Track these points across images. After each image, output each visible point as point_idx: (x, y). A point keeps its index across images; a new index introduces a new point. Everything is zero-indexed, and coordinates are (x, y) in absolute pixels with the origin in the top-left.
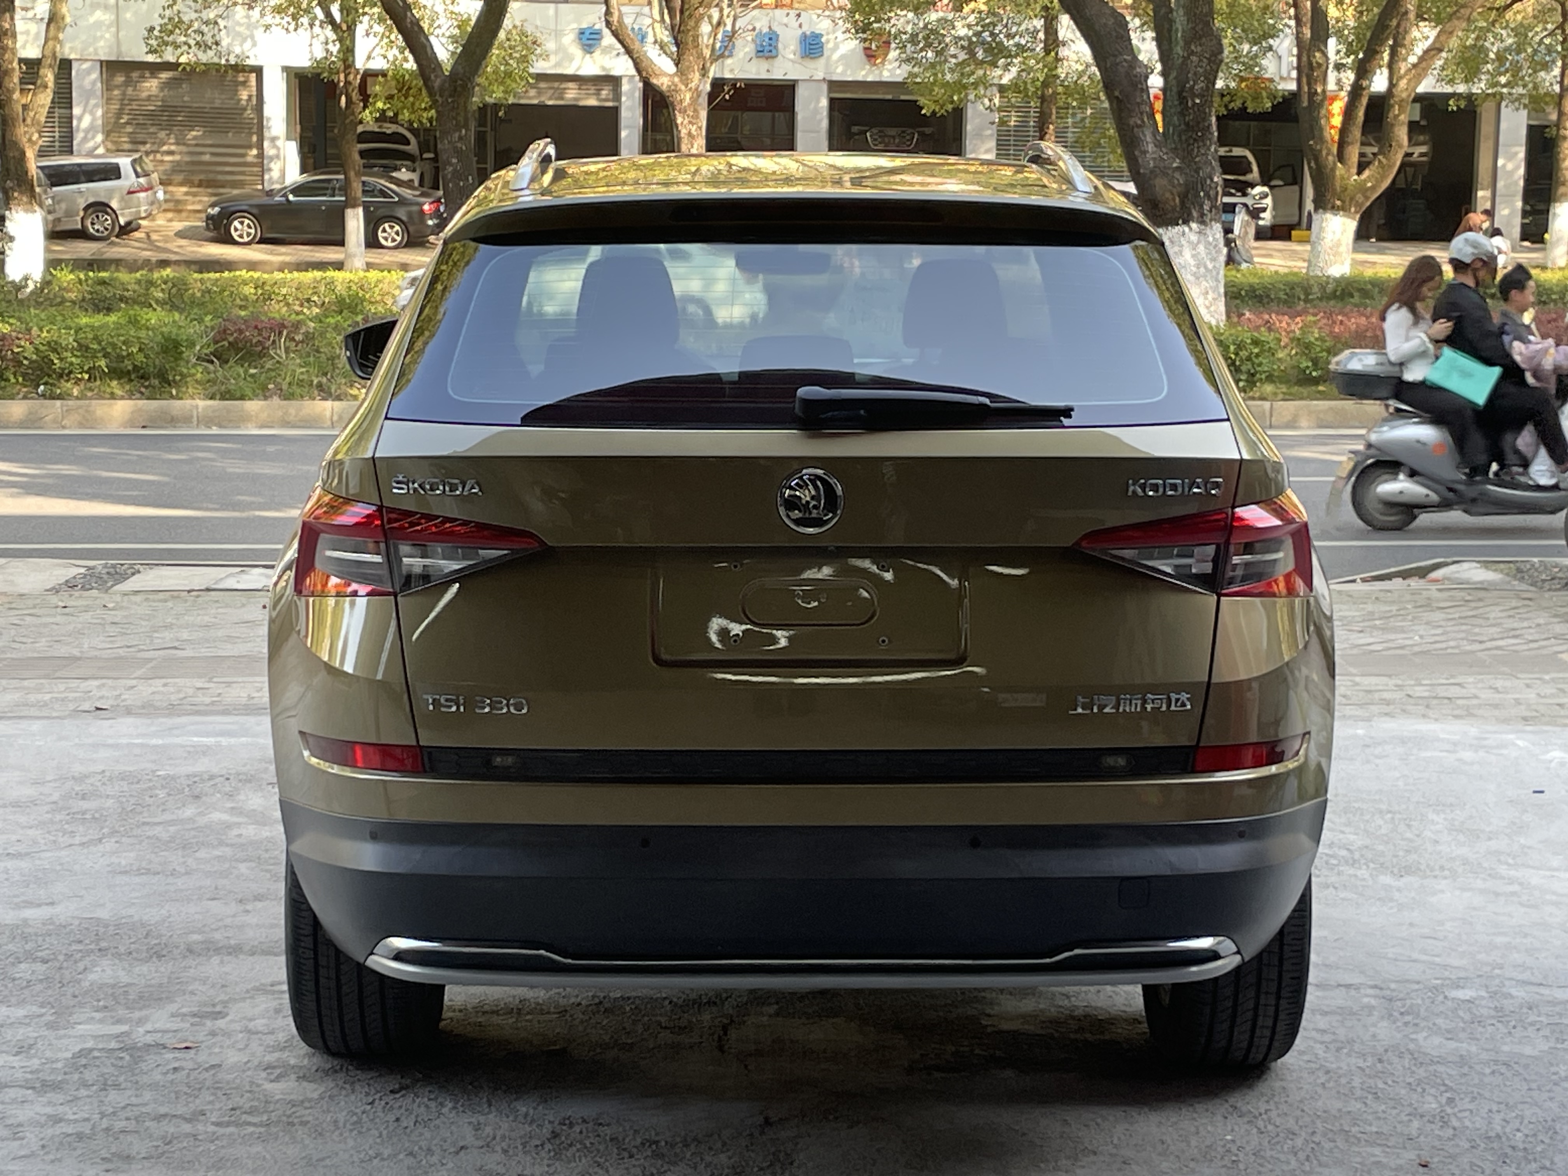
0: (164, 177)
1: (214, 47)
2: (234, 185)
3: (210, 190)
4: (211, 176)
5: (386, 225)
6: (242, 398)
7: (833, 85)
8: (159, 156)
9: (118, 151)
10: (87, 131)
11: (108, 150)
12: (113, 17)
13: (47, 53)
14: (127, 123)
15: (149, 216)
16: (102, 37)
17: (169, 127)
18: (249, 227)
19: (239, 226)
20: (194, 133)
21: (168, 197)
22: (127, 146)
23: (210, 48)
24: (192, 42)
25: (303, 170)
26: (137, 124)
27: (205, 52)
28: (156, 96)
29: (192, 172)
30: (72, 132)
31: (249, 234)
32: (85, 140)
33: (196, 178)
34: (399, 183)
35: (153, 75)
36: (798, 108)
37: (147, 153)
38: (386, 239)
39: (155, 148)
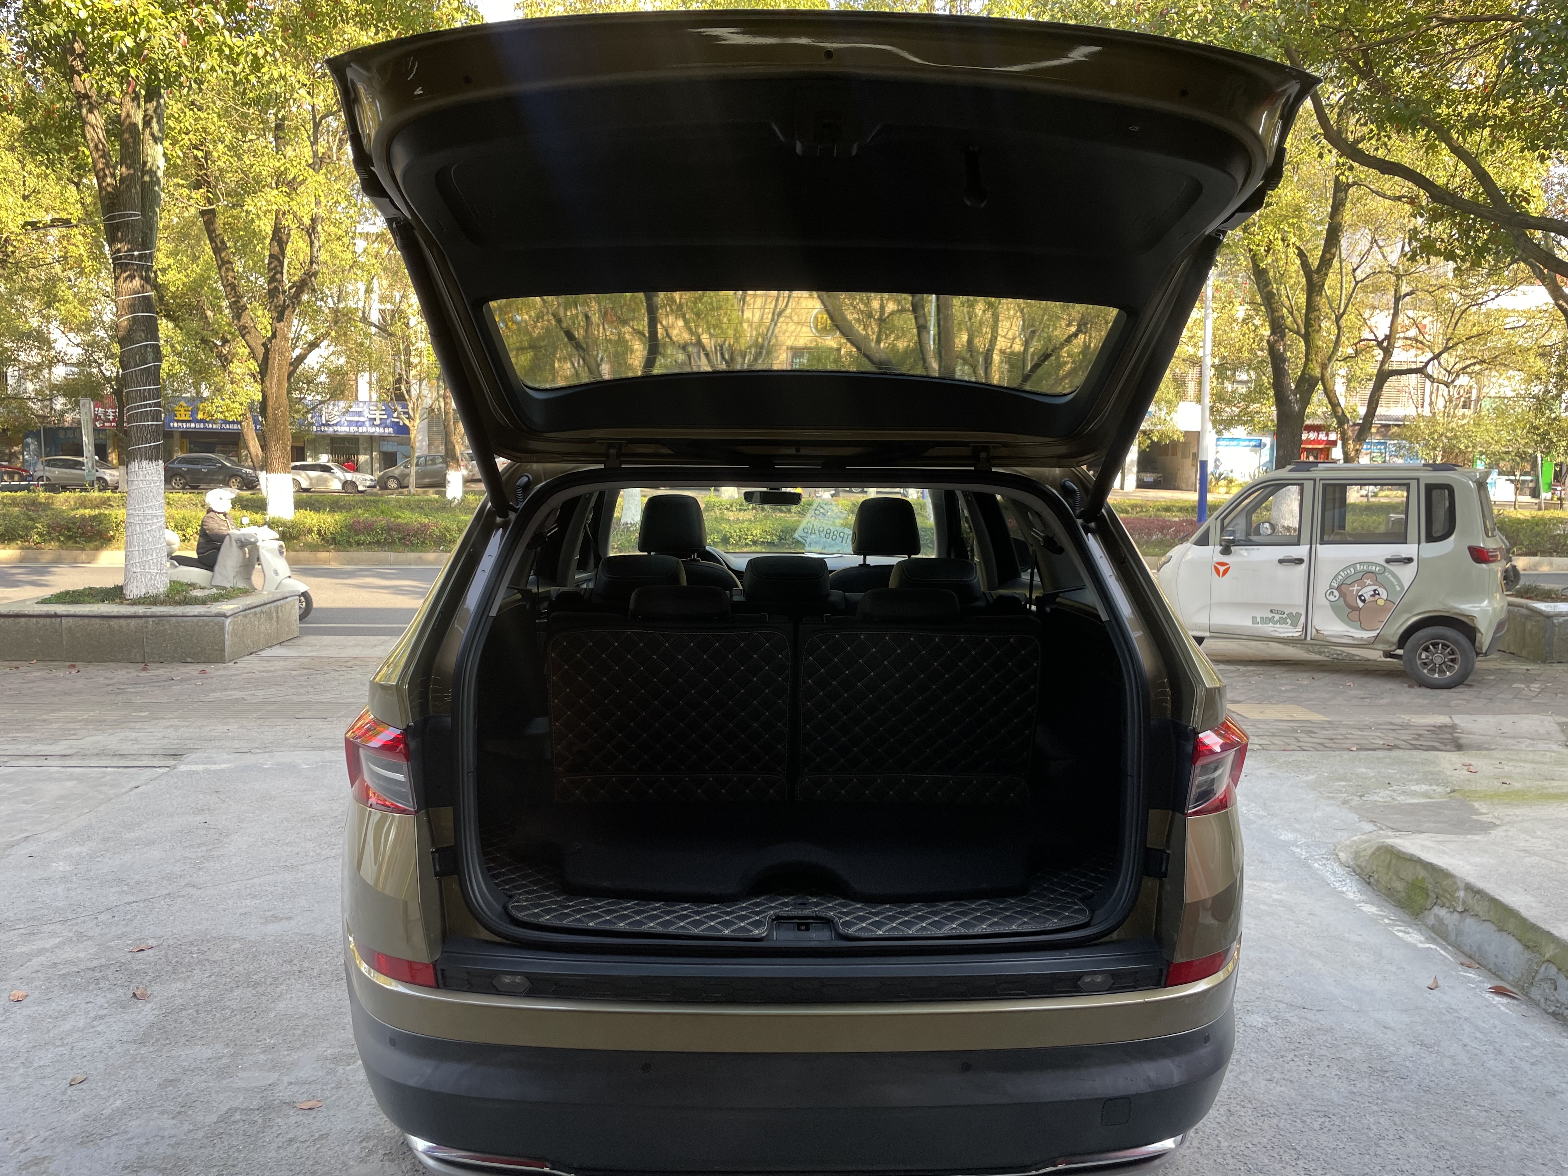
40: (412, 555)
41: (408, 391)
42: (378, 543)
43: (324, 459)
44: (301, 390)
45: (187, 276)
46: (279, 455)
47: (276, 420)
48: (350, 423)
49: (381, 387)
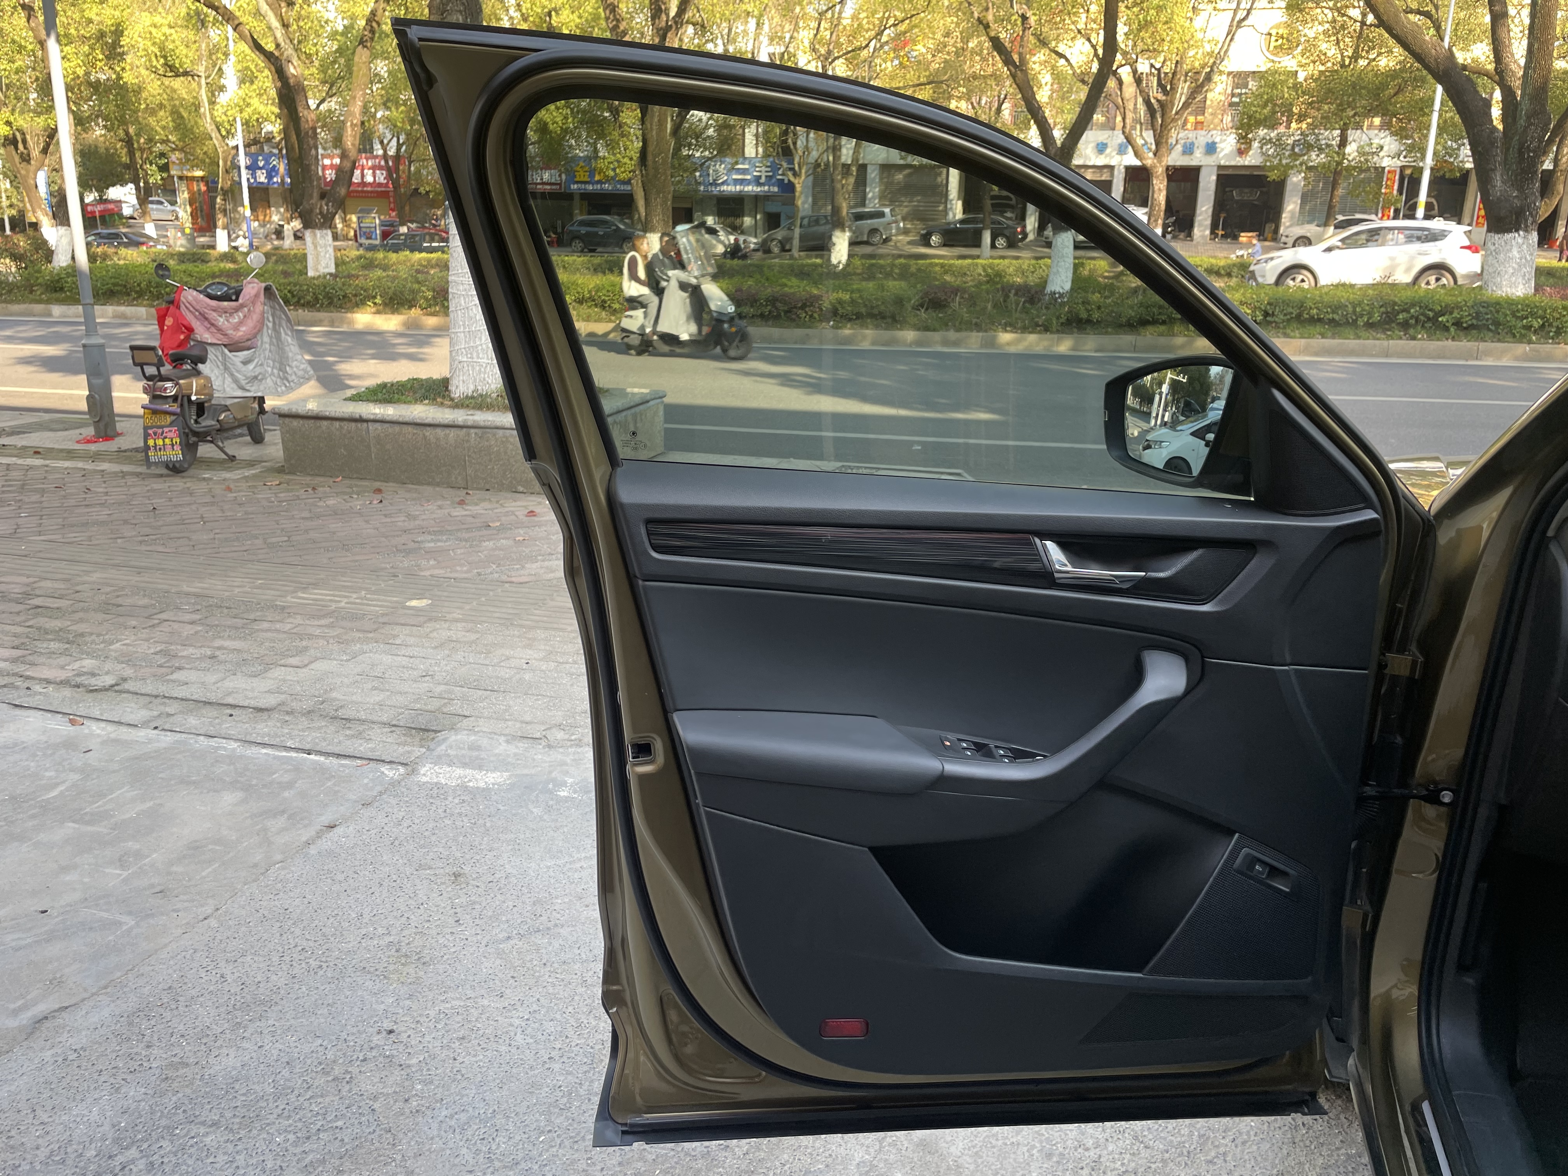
0: (903, 217)
2: (933, 220)
3: (922, 223)
4: (923, 217)
5: (1000, 238)
6: (934, 330)
7: (1220, 167)
8: (901, 208)
9: (884, 206)
10: (872, 197)
11: (880, 206)
14: (889, 193)
15: (896, 235)
16: (880, 155)
17: (907, 194)
18: (939, 239)
19: (934, 239)
20: (917, 198)
21: (904, 226)
22: (888, 204)
25: (964, 213)
26: (893, 193)
28: (902, 181)
29: (915, 215)
30: (865, 197)
31: (938, 243)
32: (871, 201)
33: (917, 218)
34: (1007, 218)
35: (901, 172)
36: (1201, 179)
37: (896, 207)
38: (999, 244)
39: (899, 204)
40: (799, 332)
41: (795, 144)
42: (762, 316)
43: (710, 221)
44: (690, 145)
45: (580, 17)
46: (659, 210)
47: (656, 169)
48: (736, 182)
49: (767, 140)
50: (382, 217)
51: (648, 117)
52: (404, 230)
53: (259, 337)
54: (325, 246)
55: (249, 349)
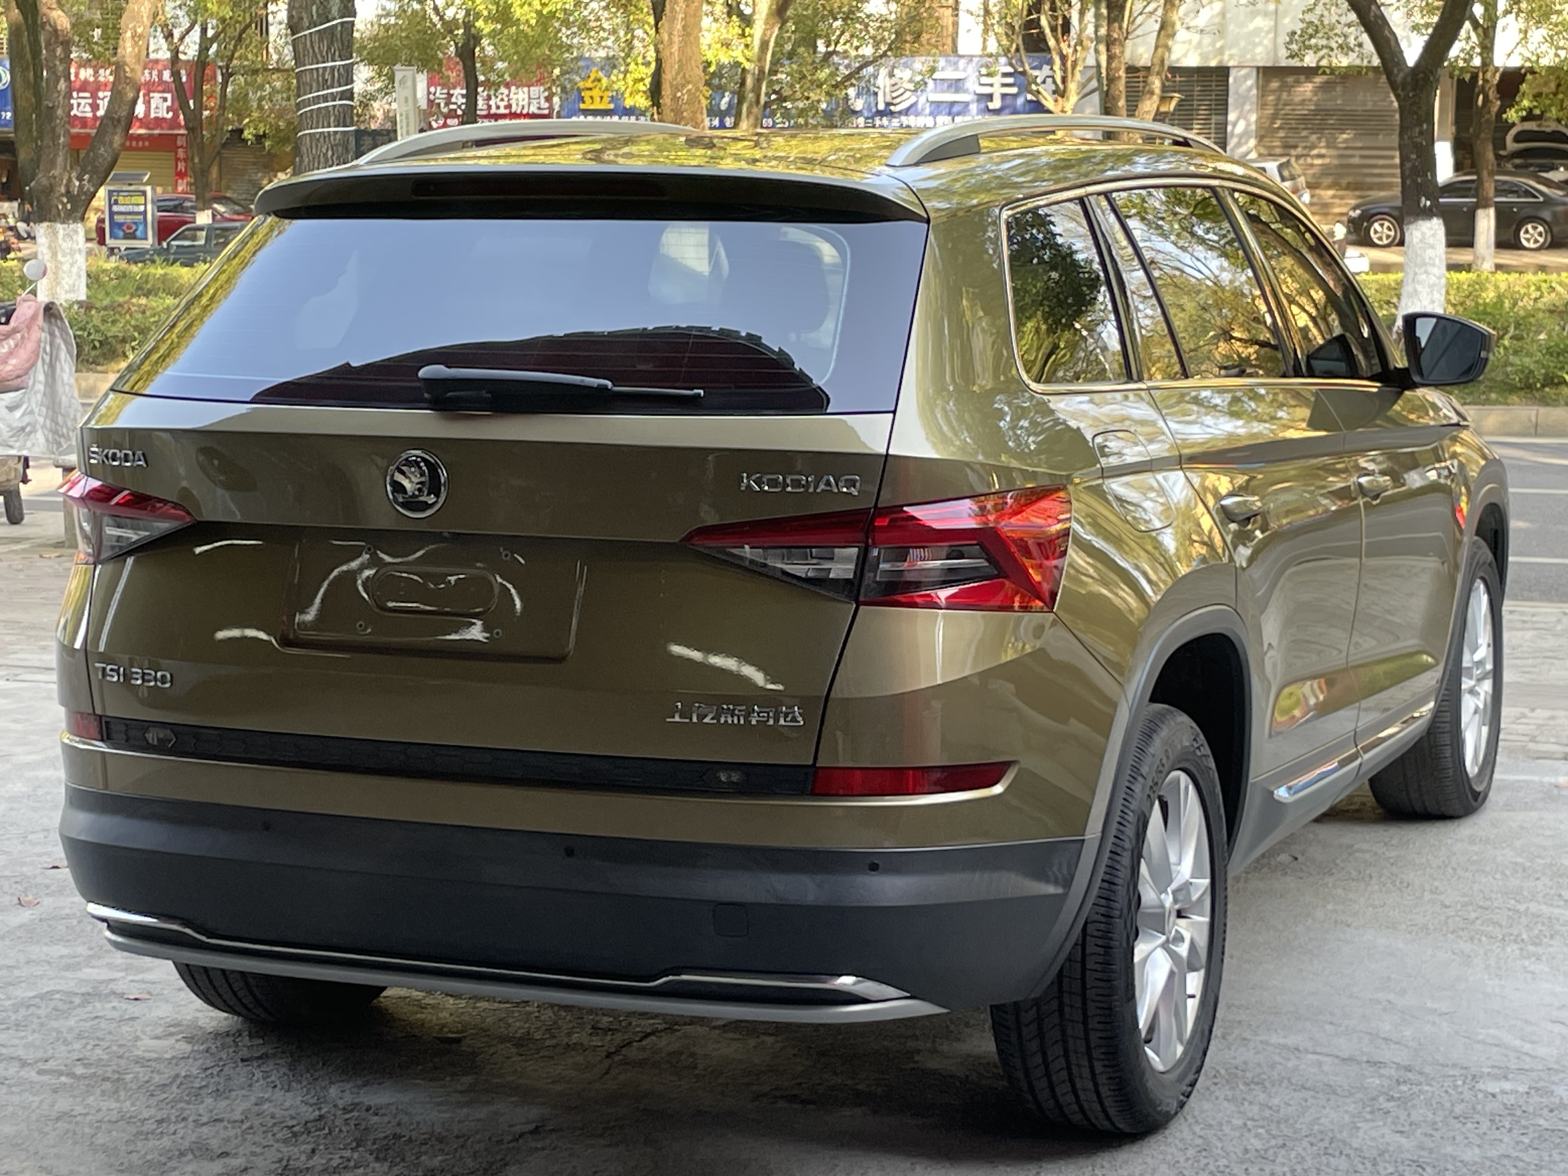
0: (1313, 181)
1: (1357, 49)
2: (1382, 186)
3: (1357, 193)
4: (1359, 179)
5: (1529, 227)
8: (1309, 160)
9: (1270, 155)
10: (1241, 136)
11: (1260, 155)
12: (1272, 23)
13: (1157, 61)
14: (1279, 128)
16: (1260, 43)
17: (1319, 129)
18: (1389, 229)
19: (1379, 229)
20: (1345, 136)
21: (1315, 200)
22: (1278, 151)
23: (1353, 51)
24: (1334, 45)
25: (1455, 169)
26: (1291, 129)
27: (1347, 54)
28: (1310, 100)
29: (1341, 175)
30: (1225, 138)
31: (1388, 237)
32: (1239, 145)
33: (1344, 182)
35: (1308, 79)
37: (1298, 157)
38: (1528, 240)
39: (1305, 152)
48: (937, 107)
50: (159, 190)
51: (664, 22)
52: (203, 218)
53: (31, 372)
54: (72, 252)
55: (17, 389)
